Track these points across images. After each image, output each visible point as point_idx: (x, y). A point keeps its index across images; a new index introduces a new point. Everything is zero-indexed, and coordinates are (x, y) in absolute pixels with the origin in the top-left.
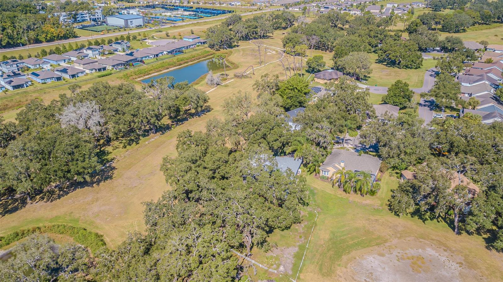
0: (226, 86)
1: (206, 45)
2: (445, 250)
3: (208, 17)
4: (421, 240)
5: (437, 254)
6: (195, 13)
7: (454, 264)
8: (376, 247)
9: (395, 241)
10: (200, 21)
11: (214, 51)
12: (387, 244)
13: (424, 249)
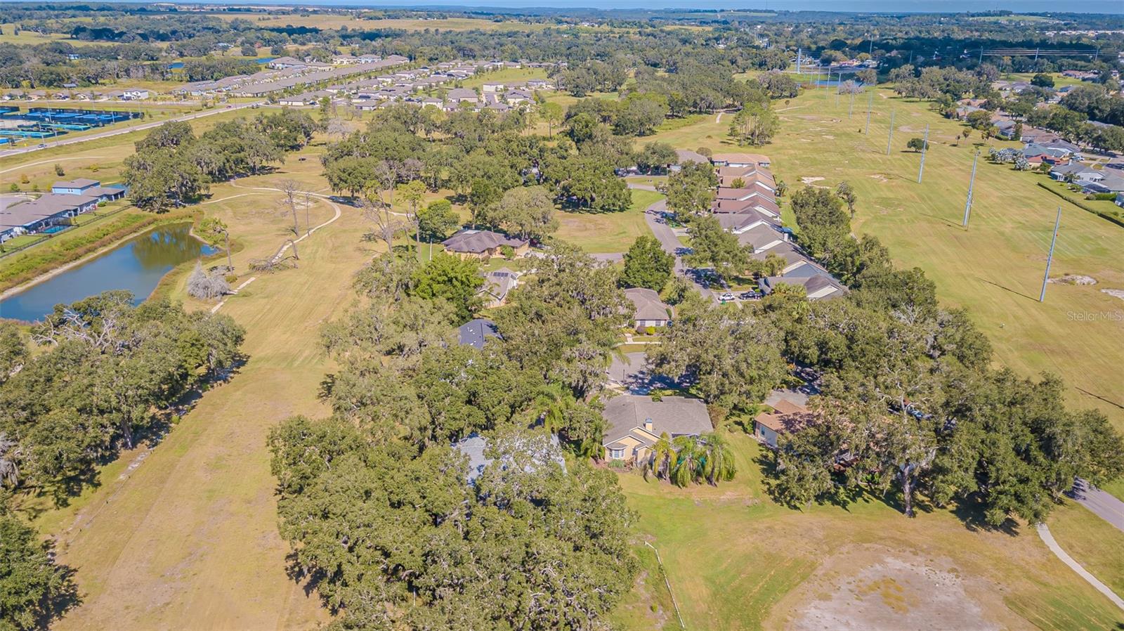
0: (245, 295)
1: (124, 201)
2: (915, 554)
3: (80, 130)
4: (866, 545)
5: (908, 565)
6: (34, 123)
7: (945, 574)
8: (805, 585)
9: (827, 561)
10: (64, 142)
11: (154, 214)
12: (819, 572)
13: (882, 562)
